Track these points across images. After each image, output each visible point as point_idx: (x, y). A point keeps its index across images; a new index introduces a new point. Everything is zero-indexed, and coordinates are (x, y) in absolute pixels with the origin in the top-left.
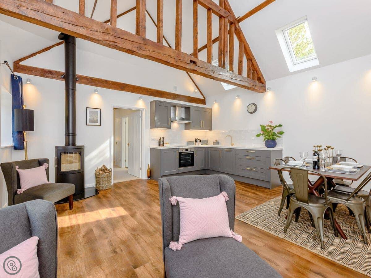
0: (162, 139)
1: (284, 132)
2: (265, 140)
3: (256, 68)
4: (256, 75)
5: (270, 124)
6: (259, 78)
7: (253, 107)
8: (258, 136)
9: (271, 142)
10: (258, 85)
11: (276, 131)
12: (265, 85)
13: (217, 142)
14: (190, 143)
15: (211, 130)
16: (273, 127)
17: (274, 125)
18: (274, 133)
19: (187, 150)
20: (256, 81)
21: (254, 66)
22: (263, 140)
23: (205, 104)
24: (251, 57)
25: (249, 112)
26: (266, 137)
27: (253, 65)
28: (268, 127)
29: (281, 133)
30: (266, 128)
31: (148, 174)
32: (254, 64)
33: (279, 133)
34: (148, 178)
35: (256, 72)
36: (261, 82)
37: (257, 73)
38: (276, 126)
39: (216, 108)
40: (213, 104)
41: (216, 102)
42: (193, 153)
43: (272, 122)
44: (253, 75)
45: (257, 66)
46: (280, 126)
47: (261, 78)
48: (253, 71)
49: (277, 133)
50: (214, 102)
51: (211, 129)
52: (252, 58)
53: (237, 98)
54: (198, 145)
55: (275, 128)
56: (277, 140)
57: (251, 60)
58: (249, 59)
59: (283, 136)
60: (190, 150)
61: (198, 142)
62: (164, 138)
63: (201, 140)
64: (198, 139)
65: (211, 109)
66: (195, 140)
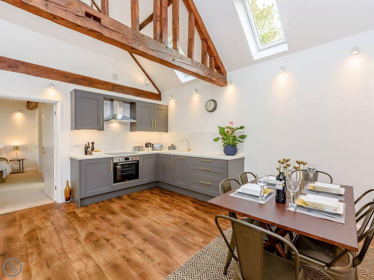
0: (91, 145)
1: (246, 136)
2: (224, 145)
3: (214, 53)
4: (213, 62)
5: (230, 126)
6: (218, 66)
7: (213, 104)
8: (216, 140)
9: (231, 149)
10: (216, 75)
11: (238, 133)
12: (226, 77)
13: (173, 147)
14: (139, 148)
15: (168, 132)
16: (233, 129)
17: (234, 126)
18: (234, 137)
19: (127, 159)
20: (214, 70)
21: (210, 50)
22: (222, 146)
23: (161, 101)
24: (205, 37)
25: (208, 111)
26: (225, 141)
27: (208, 47)
28: (228, 130)
29: (243, 137)
30: (226, 130)
31: (65, 195)
32: (210, 46)
33: (240, 137)
34: (66, 200)
35: (213, 57)
36: (221, 73)
37: (215, 60)
38: (237, 129)
39: (172, 104)
40: (170, 99)
41: (172, 98)
42: (137, 162)
43: (232, 123)
44: (210, 62)
45: (214, 50)
46: (242, 128)
47: (220, 66)
48: (210, 56)
49: (238, 137)
51: (166, 131)
52: (207, 38)
53: (194, 93)
54: (148, 151)
55: (235, 130)
56: (239, 146)
57: (206, 41)
58: (203, 39)
59: (246, 140)
60: (133, 159)
61: (149, 147)
62: (94, 143)
63: (153, 145)
64: (150, 143)
65: (167, 106)
66: (146, 144)
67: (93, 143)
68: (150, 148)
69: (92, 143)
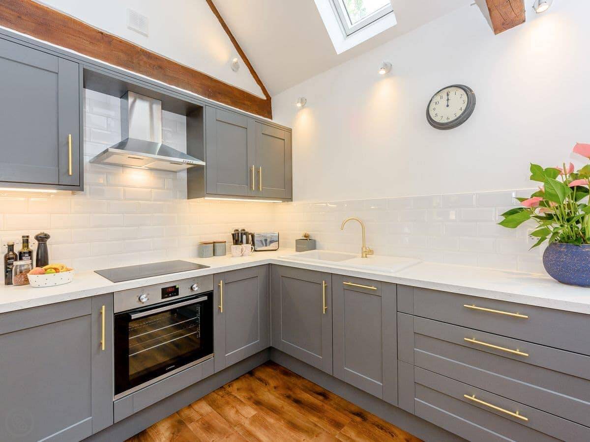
7: (459, 101)
14: (214, 248)
15: (291, 199)
19: (169, 292)
23: (271, 118)
25: (436, 125)
40: (296, 111)
41: (304, 105)
42: (206, 298)
50: (299, 105)
51: (287, 196)
54: (242, 255)
60: (192, 288)
61: (242, 242)
62: (47, 237)
63: (253, 236)
64: (244, 233)
65: (290, 131)
66: (233, 235)
67: (42, 239)
68: (244, 245)
69: (38, 238)
